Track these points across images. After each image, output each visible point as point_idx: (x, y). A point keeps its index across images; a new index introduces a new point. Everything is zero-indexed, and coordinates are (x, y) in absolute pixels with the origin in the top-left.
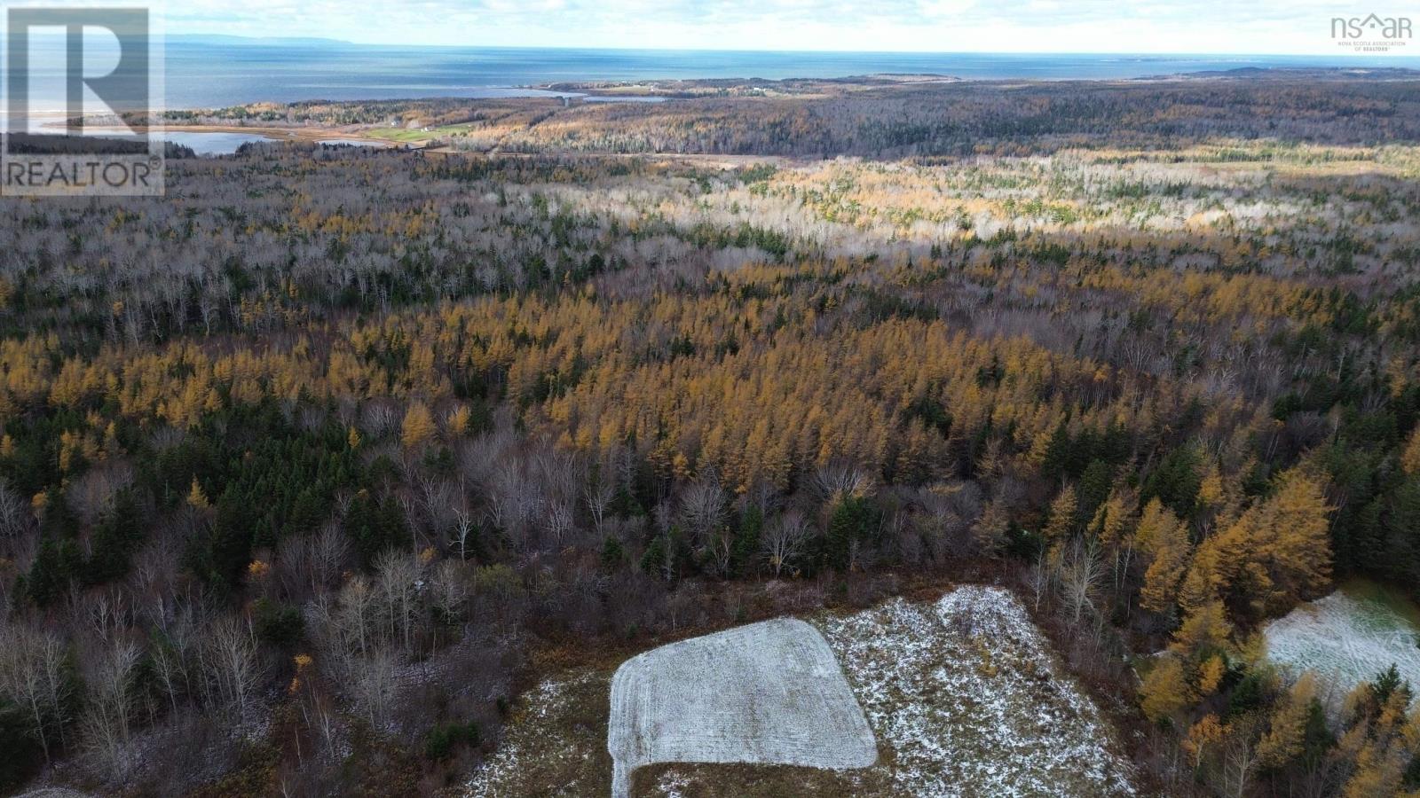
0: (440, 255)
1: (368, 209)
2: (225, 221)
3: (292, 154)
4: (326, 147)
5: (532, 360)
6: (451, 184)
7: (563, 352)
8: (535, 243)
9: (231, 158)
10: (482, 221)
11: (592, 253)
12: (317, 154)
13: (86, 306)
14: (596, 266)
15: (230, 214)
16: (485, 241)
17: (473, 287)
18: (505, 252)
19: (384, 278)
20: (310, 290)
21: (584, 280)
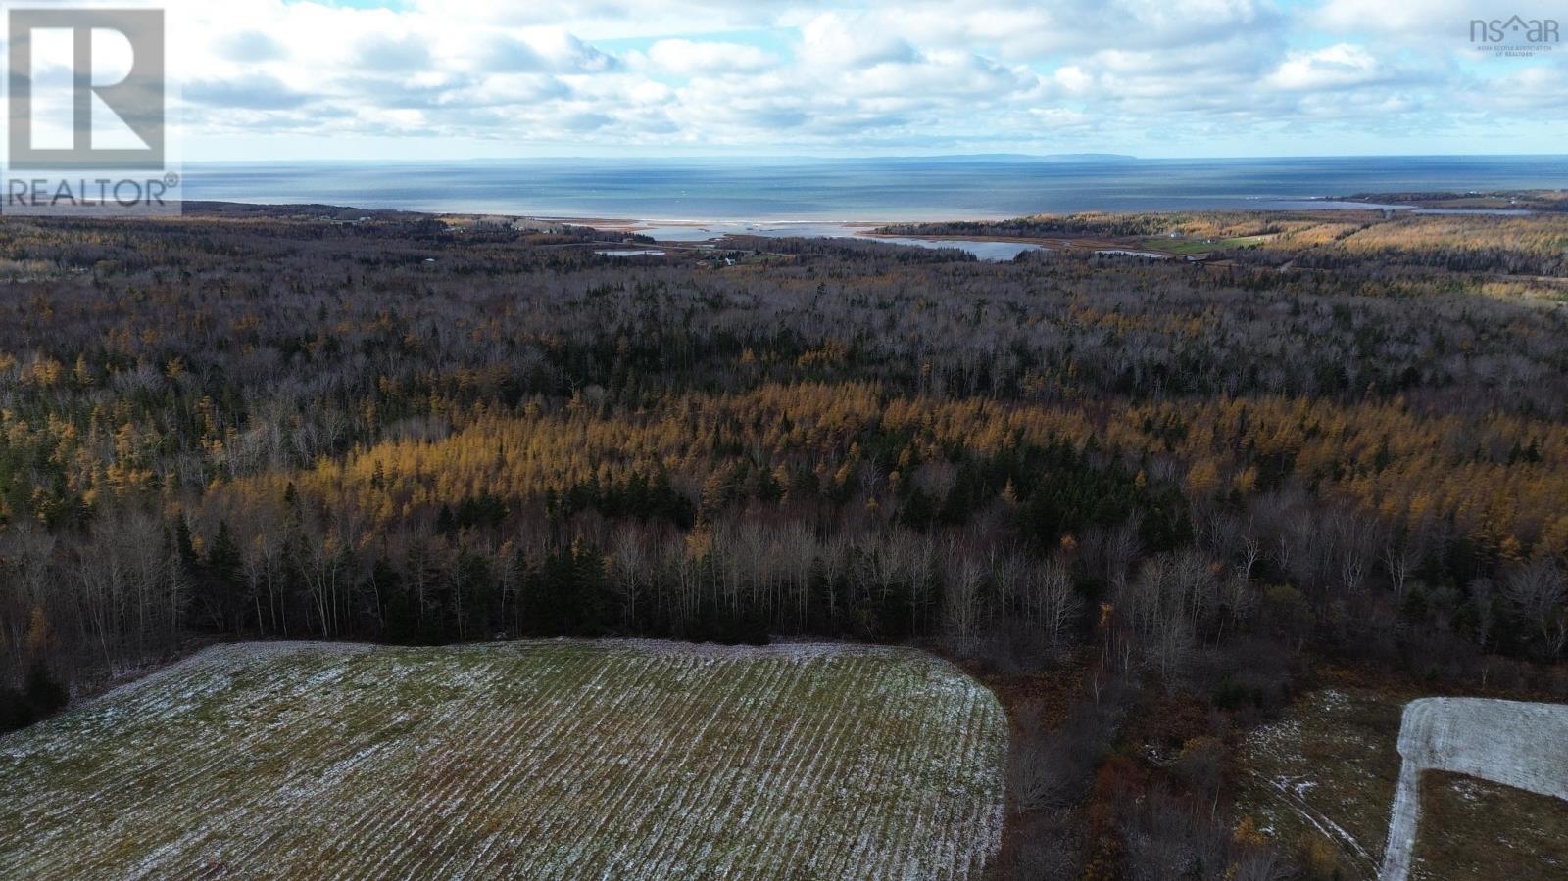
0: (1221, 354)
1: (1144, 311)
2: (1008, 312)
3: (1067, 261)
4: (1101, 256)
5: (1326, 449)
6: (1236, 292)
7: (1364, 447)
8: (1333, 353)
9: (1009, 263)
10: (1270, 327)
11: (1406, 366)
12: (1092, 261)
13: (902, 366)
14: (1411, 379)
15: (1013, 307)
16: (1274, 346)
17: (1253, 384)
18: (1295, 358)
19: (1160, 369)
20: (1088, 373)
21: (1393, 393)
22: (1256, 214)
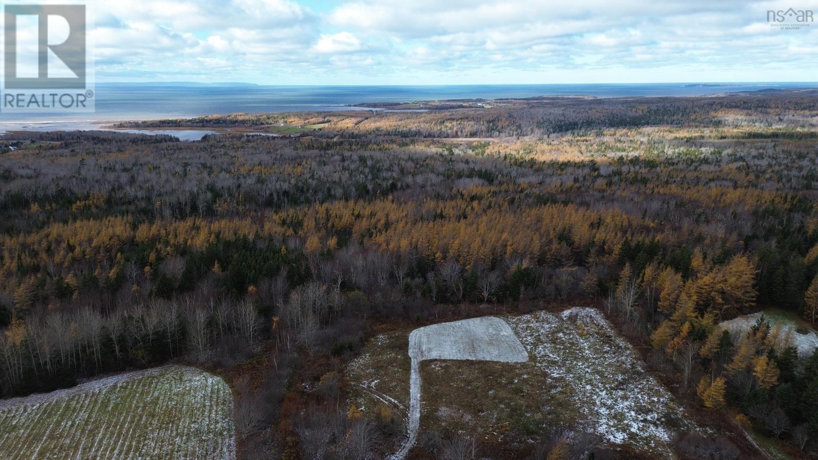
0: (313, 183)
1: (274, 164)
2: (202, 169)
3: (230, 140)
4: (248, 136)
5: (364, 223)
6: (316, 152)
7: (379, 220)
8: (361, 178)
9: (198, 142)
10: (333, 168)
11: (391, 182)
12: (244, 139)
13: (142, 204)
14: (393, 187)
15: (204, 166)
16: (336, 177)
17: (329, 196)
18: (346, 182)
19: (286, 193)
20: (250, 198)
21: (387, 194)
22: (319, 113)
